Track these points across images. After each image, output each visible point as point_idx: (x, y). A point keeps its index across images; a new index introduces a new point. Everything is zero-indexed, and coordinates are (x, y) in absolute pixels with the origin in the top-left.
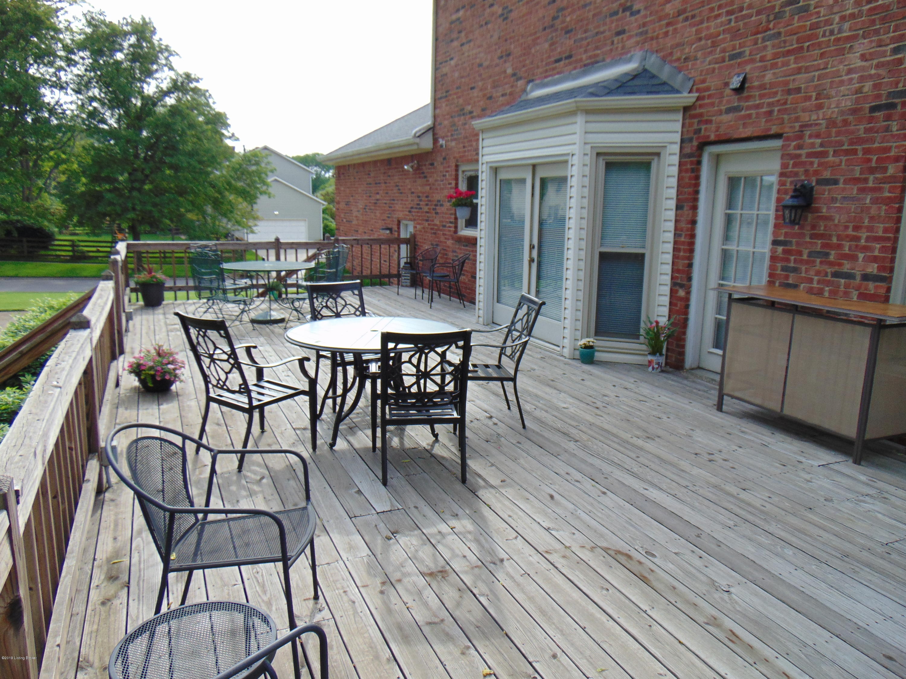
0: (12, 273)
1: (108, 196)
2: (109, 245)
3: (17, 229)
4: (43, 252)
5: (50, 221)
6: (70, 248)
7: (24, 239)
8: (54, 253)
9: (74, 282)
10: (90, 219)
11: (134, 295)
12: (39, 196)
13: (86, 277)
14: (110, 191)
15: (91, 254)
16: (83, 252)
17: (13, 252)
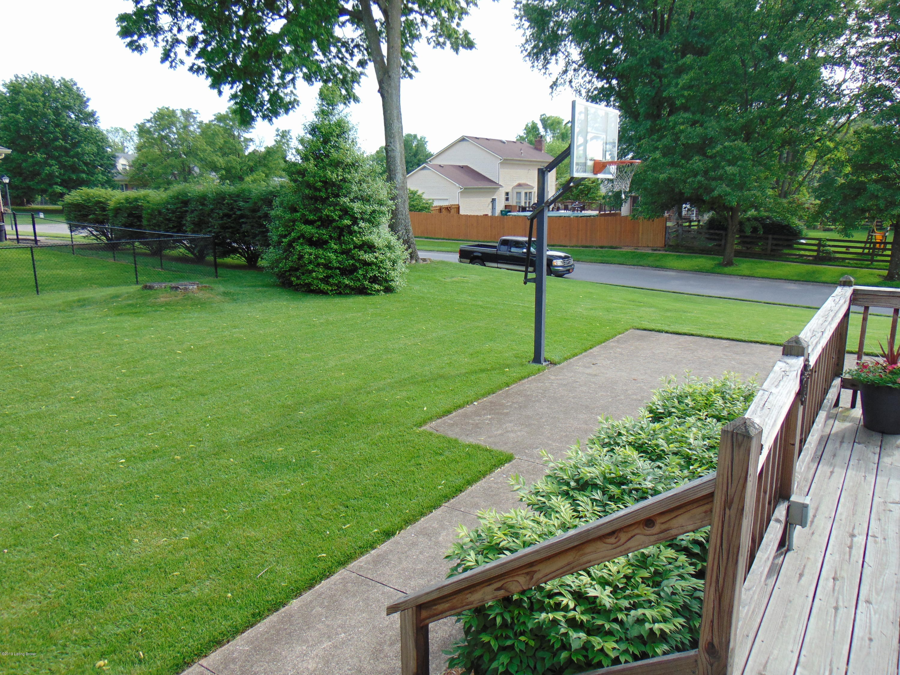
0: (747, 272)
1: (872, 187)
2: (862, 245)
3: (765, 226)
4: (786, 251)
5: (800, 218)
6: (815, 248)
7: (770, 236)
8: (797, 252)
9: (810, 287)
10: (844, 216)
11: (847, 394)
12: (797, 190)
13: (824, 283)
14: (876, 181)
15: (838, 255)
16: (829, 253)
17: (757, 249)
